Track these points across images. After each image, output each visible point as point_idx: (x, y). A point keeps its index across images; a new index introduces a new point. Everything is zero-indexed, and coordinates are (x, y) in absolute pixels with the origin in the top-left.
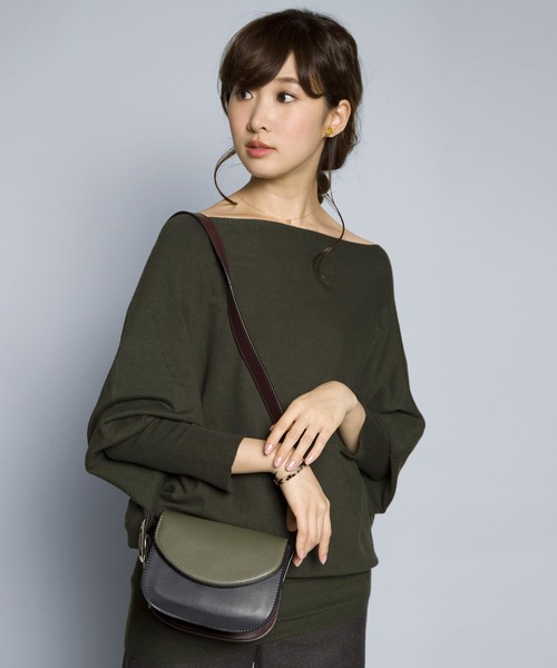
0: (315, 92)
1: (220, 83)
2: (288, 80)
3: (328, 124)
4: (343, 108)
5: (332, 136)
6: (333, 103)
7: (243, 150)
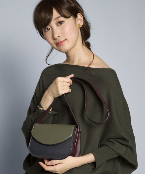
0: (68, 16)
1: (38, 31)
2: (58, 18)
3: (78, 24)
4: (79, 16)
5: (81, 27)
6: (76, 16)
7: (55, 46)
